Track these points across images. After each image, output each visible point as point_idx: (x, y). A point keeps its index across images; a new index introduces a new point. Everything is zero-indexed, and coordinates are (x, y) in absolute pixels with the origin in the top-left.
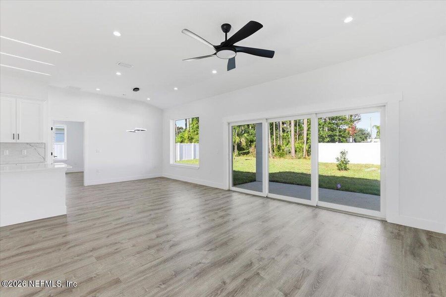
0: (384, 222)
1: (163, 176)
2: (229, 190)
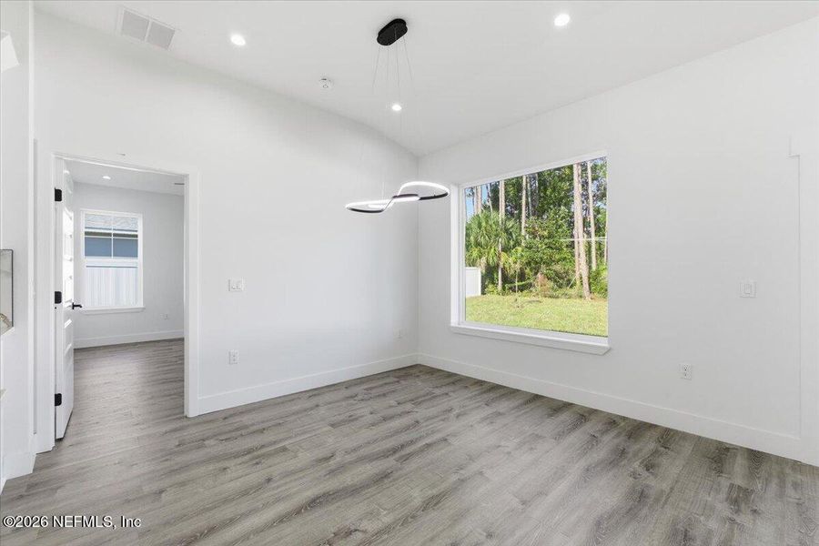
1: (419, 361)
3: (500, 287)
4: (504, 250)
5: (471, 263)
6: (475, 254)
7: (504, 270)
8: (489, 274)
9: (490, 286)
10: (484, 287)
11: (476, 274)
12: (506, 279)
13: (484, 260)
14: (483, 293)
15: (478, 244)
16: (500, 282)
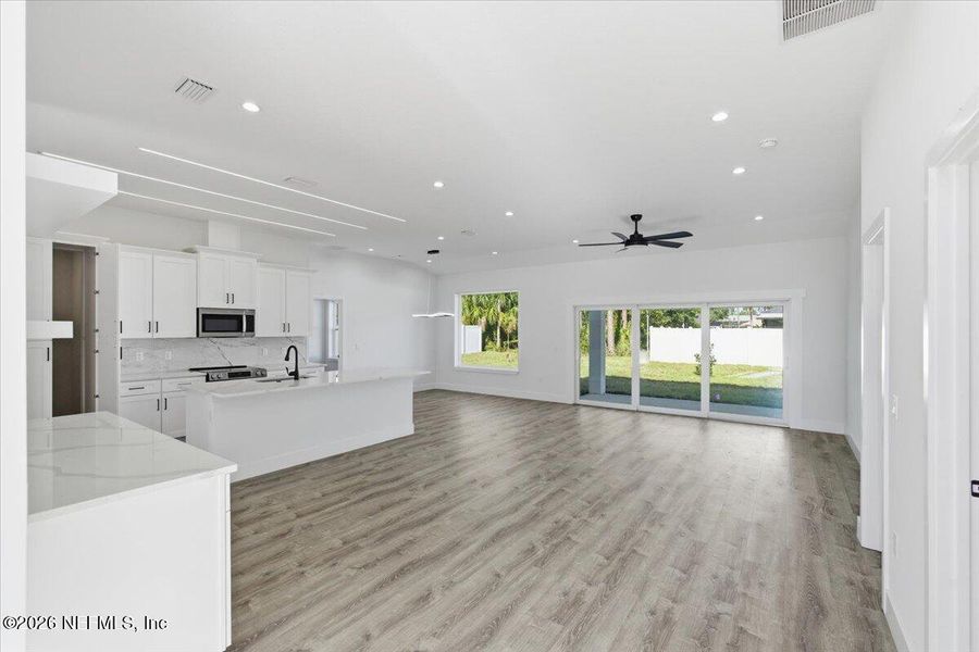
0: (787, 429)
1: (436, 387)
2: (575, 405)
3: (498, 343)
4: (503, 310)
5: (472, 322)
6: (476, 313)
7: (501, 329)
8: (488, 333)
9: (490, 343)
10: (484, 344)
11: (477, 331)
12: (504, 336)
13: (483, 320)
14: (483, 349)
15: (480, 305)
16: (499, 340)
